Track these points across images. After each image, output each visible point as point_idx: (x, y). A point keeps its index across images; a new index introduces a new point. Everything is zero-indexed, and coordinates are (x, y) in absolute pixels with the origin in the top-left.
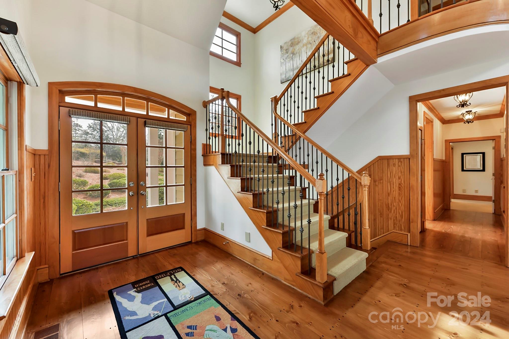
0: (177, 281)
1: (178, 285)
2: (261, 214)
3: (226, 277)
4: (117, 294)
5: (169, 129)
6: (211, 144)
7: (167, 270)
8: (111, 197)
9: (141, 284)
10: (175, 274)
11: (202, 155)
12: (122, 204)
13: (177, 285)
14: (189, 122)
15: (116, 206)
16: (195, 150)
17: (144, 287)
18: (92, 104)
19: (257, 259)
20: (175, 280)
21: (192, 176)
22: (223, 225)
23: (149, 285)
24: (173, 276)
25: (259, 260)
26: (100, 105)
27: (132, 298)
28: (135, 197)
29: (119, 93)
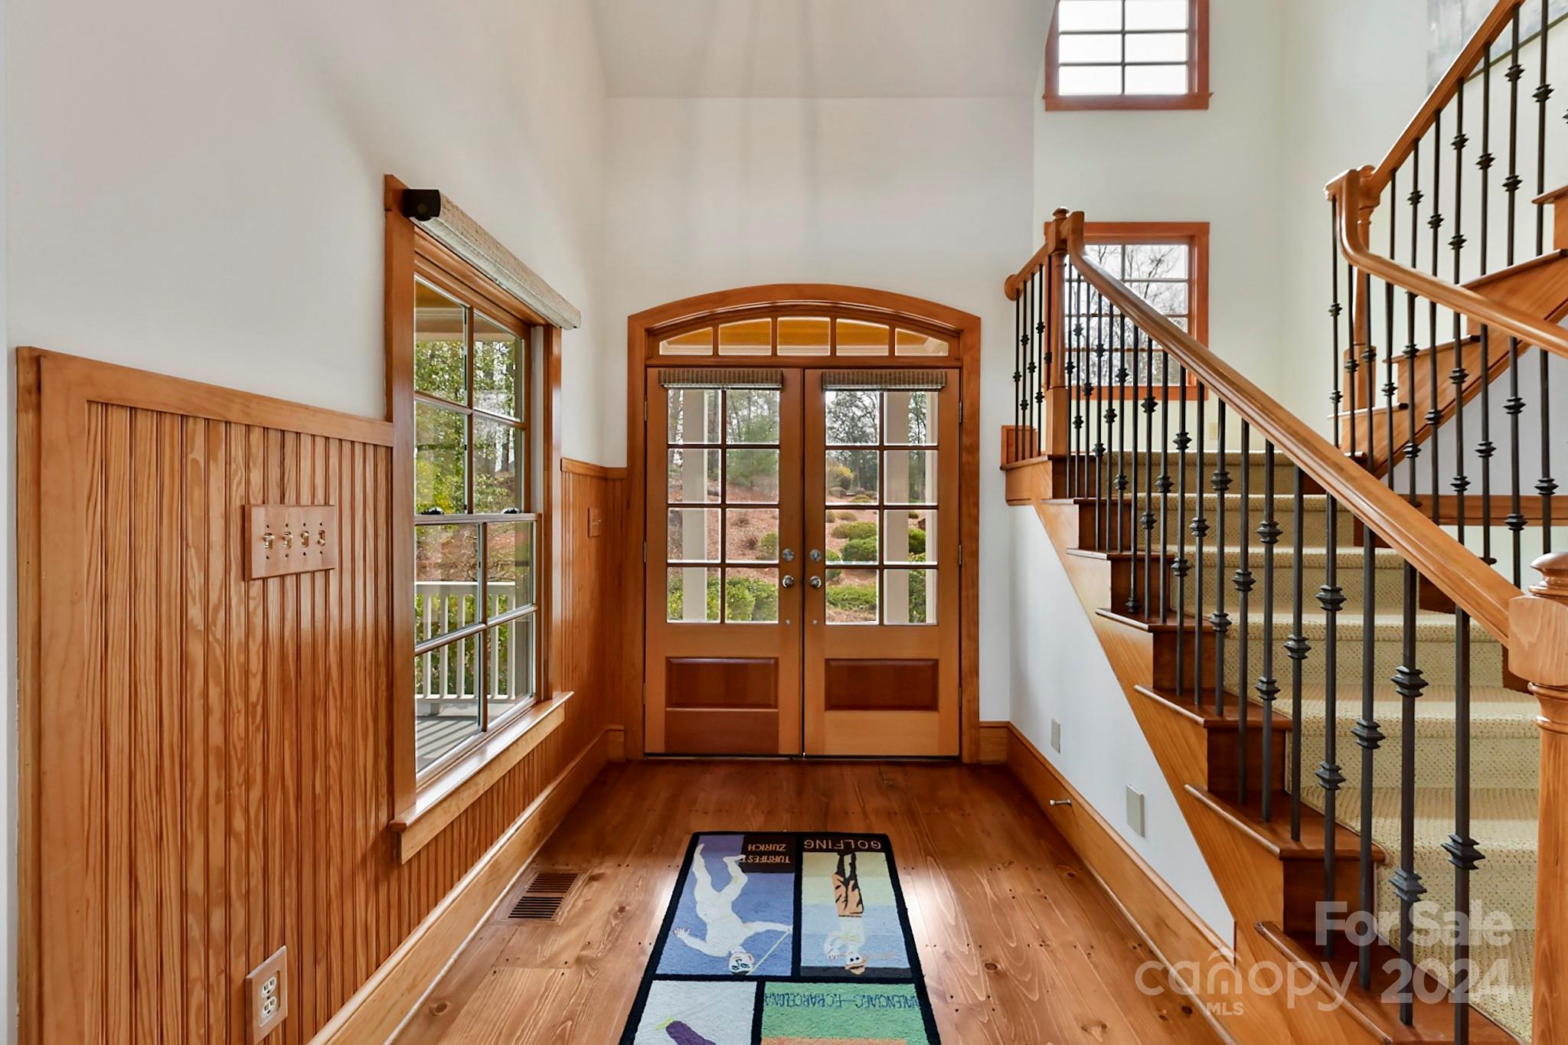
0: (848, 880)
1: (847, 897)
2: (1188, 727)
3: (1013, 945)
4: (702, 853)
5: (889, 390)
6: (1035, 426)
7: (845, 831)
8: (844, 582)
9: (762, 848)
10: (857, 854)
11: (1001, 468)
12: (858, 603)
13: (844, 895)
14: (958, 359)
15: (843, 606)
16: (974, 449)
17: (764, 859)
18: (706, 350)
19: (1170, 924)
20: (848, 874)
21: (964, 539)
22: (1056, 729)
23: (778, 859)
24: (848, 859)
25: (1176, 934)
26: (725, 350)
27: (720, 881)
28: (797, 589)
29: (764, 310)
